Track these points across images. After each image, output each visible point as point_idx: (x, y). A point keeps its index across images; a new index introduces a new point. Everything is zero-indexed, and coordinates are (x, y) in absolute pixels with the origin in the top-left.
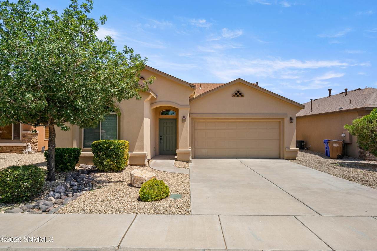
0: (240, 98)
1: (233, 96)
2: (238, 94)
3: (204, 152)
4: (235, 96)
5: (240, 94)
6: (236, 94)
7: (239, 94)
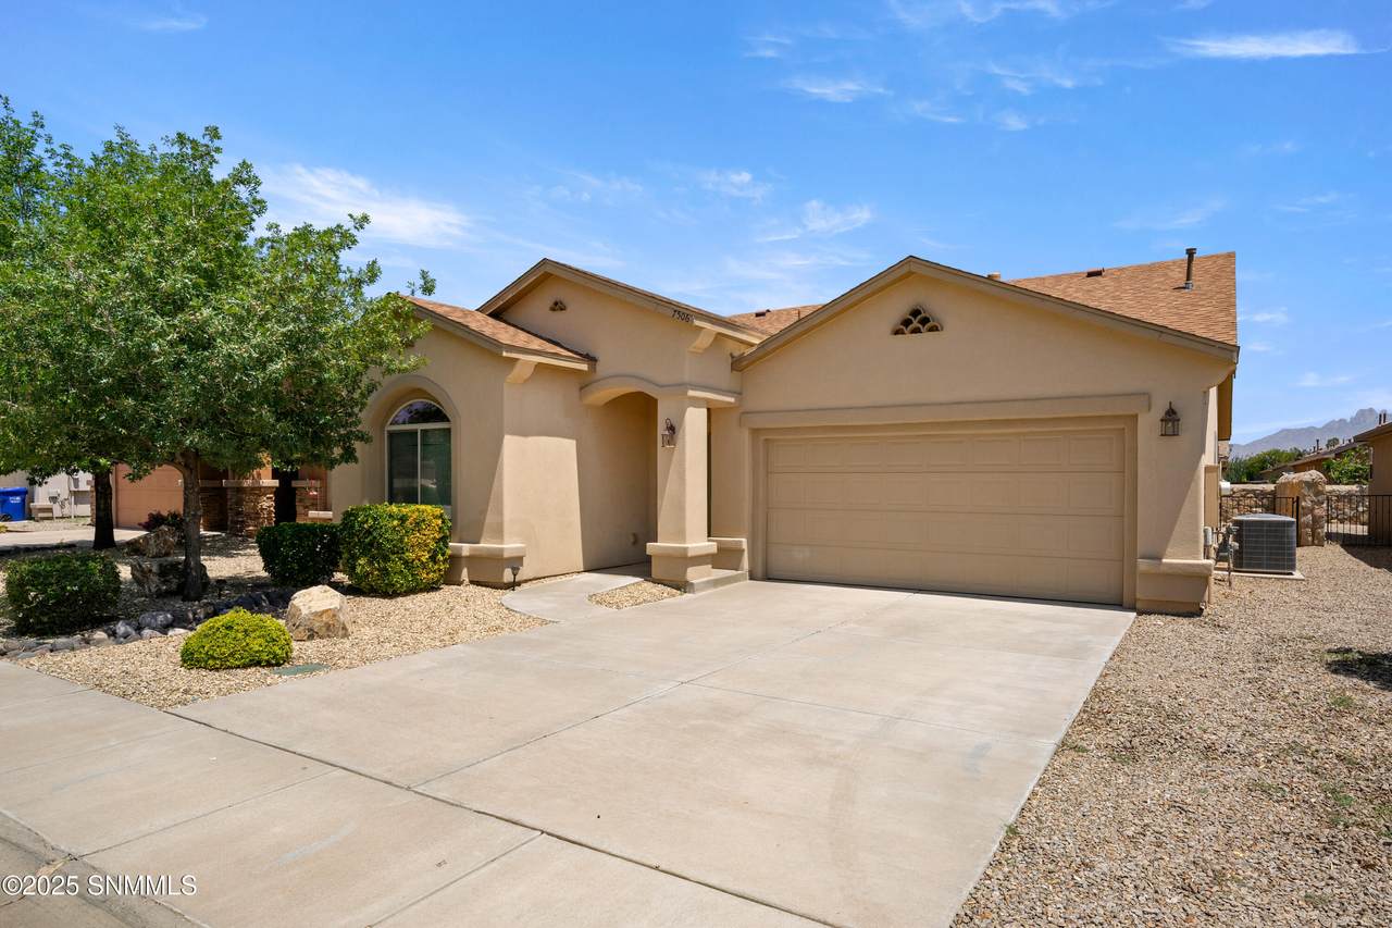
0: (926, 336)
1: (897, 332)
2: (917, 321)
3: (800, 557)
4: (903, 333)
5: (925, 321)
6: (907, 323)
7: (919, 322)
